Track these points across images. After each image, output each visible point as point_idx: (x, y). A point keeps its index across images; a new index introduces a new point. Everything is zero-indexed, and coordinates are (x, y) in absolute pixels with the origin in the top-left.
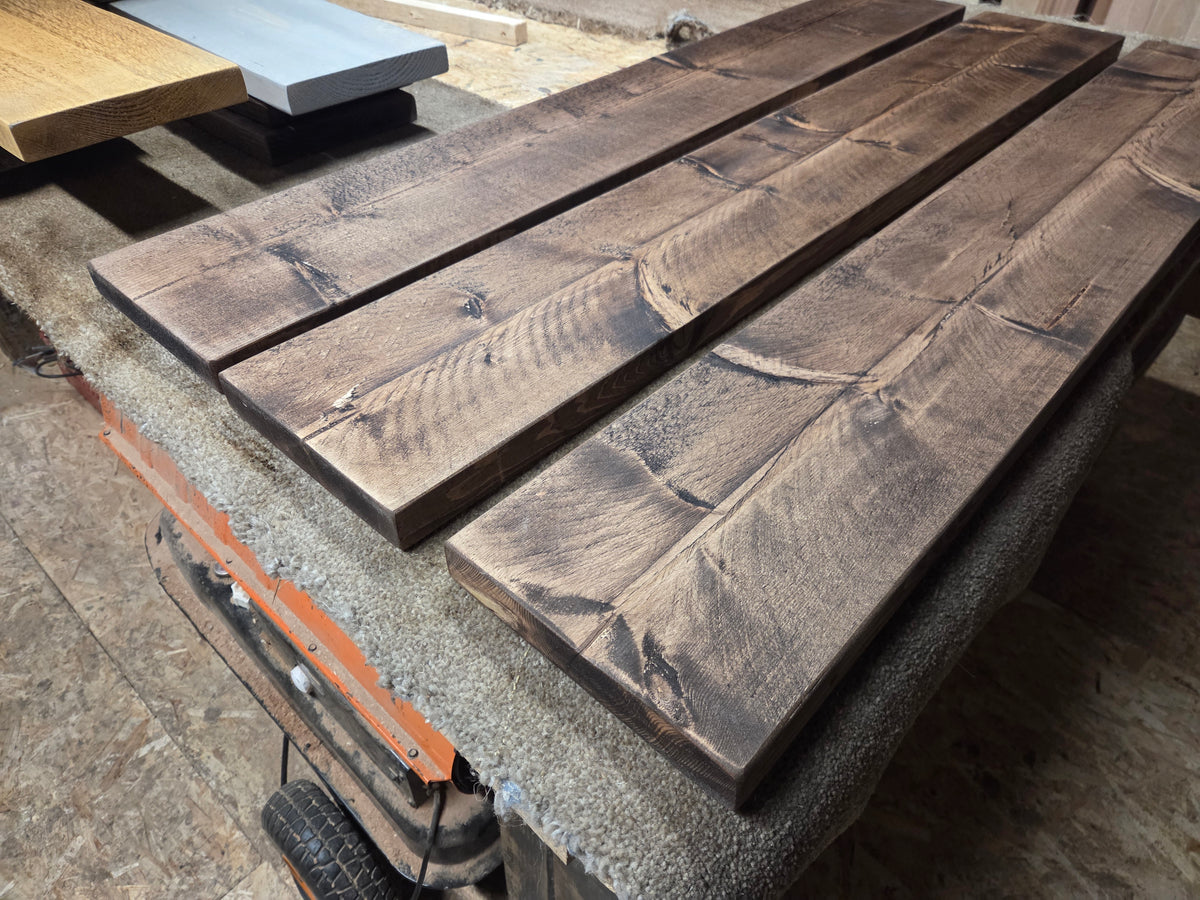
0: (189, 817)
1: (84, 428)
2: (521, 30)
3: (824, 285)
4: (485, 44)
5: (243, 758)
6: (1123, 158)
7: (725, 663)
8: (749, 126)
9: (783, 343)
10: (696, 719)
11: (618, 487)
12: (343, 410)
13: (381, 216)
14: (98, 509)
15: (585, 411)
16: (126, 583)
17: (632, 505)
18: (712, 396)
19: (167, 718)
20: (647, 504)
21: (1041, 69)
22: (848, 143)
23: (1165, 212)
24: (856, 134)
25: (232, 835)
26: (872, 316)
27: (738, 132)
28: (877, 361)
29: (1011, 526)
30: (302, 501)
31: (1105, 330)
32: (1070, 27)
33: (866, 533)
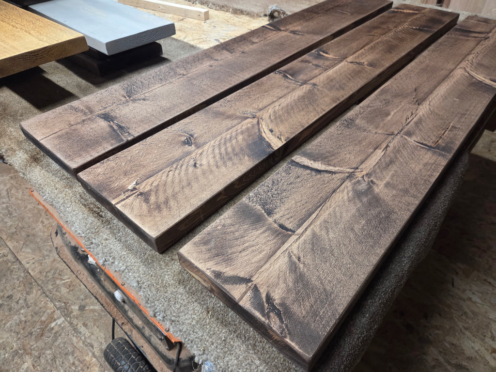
0: (73, 353)
1: (24, 185)
2: (207, 13)
3: (338, 128)
4: (191, 20)
5: (95, 326)
6: (461, 68)
7: (302, 306)
8: (304, 56)
9: (322, 154)
10: (290, 334)
11: (253, 223)
12: (132, 191)
13: (148, 100)
14: (31, 220)
15: (238, 187)
16: (44, 251)
17: (259, 232)
18: (292, 180)
19: (63, 310)
20: (265, 231)
21: (426, 29)
22: (346, 63)
23: (480, 92)
24: (350, 59)
25: (91, 360)
26: (359, 141)
27: (300, 59)
28: (362, 162)
29: (421, 233)
30: (115, 231)
31: (458, 146)
32: (437, 10)
33: (360, 243)
